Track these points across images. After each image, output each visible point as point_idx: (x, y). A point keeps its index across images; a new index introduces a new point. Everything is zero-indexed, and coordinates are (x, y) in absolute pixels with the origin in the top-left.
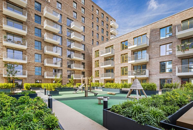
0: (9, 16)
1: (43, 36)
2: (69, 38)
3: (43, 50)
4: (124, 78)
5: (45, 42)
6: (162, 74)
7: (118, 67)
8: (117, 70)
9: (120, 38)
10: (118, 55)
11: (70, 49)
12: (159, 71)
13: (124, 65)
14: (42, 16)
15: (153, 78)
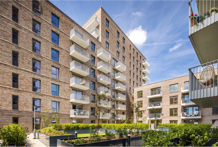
0: (74, 57)
1: (97, 76)
2: (114, 78)
3: (97, 91)
4: (173, 118)
5: (98, 82)
6: (215, 116)
7: (166, 108)
8: (166, 111)
9: (169, 81)
10: (166, 97)
11: (115, 89)
12: (212, 113)
13: (173, 106)
14: (96, 57)
15: (205, 119)
